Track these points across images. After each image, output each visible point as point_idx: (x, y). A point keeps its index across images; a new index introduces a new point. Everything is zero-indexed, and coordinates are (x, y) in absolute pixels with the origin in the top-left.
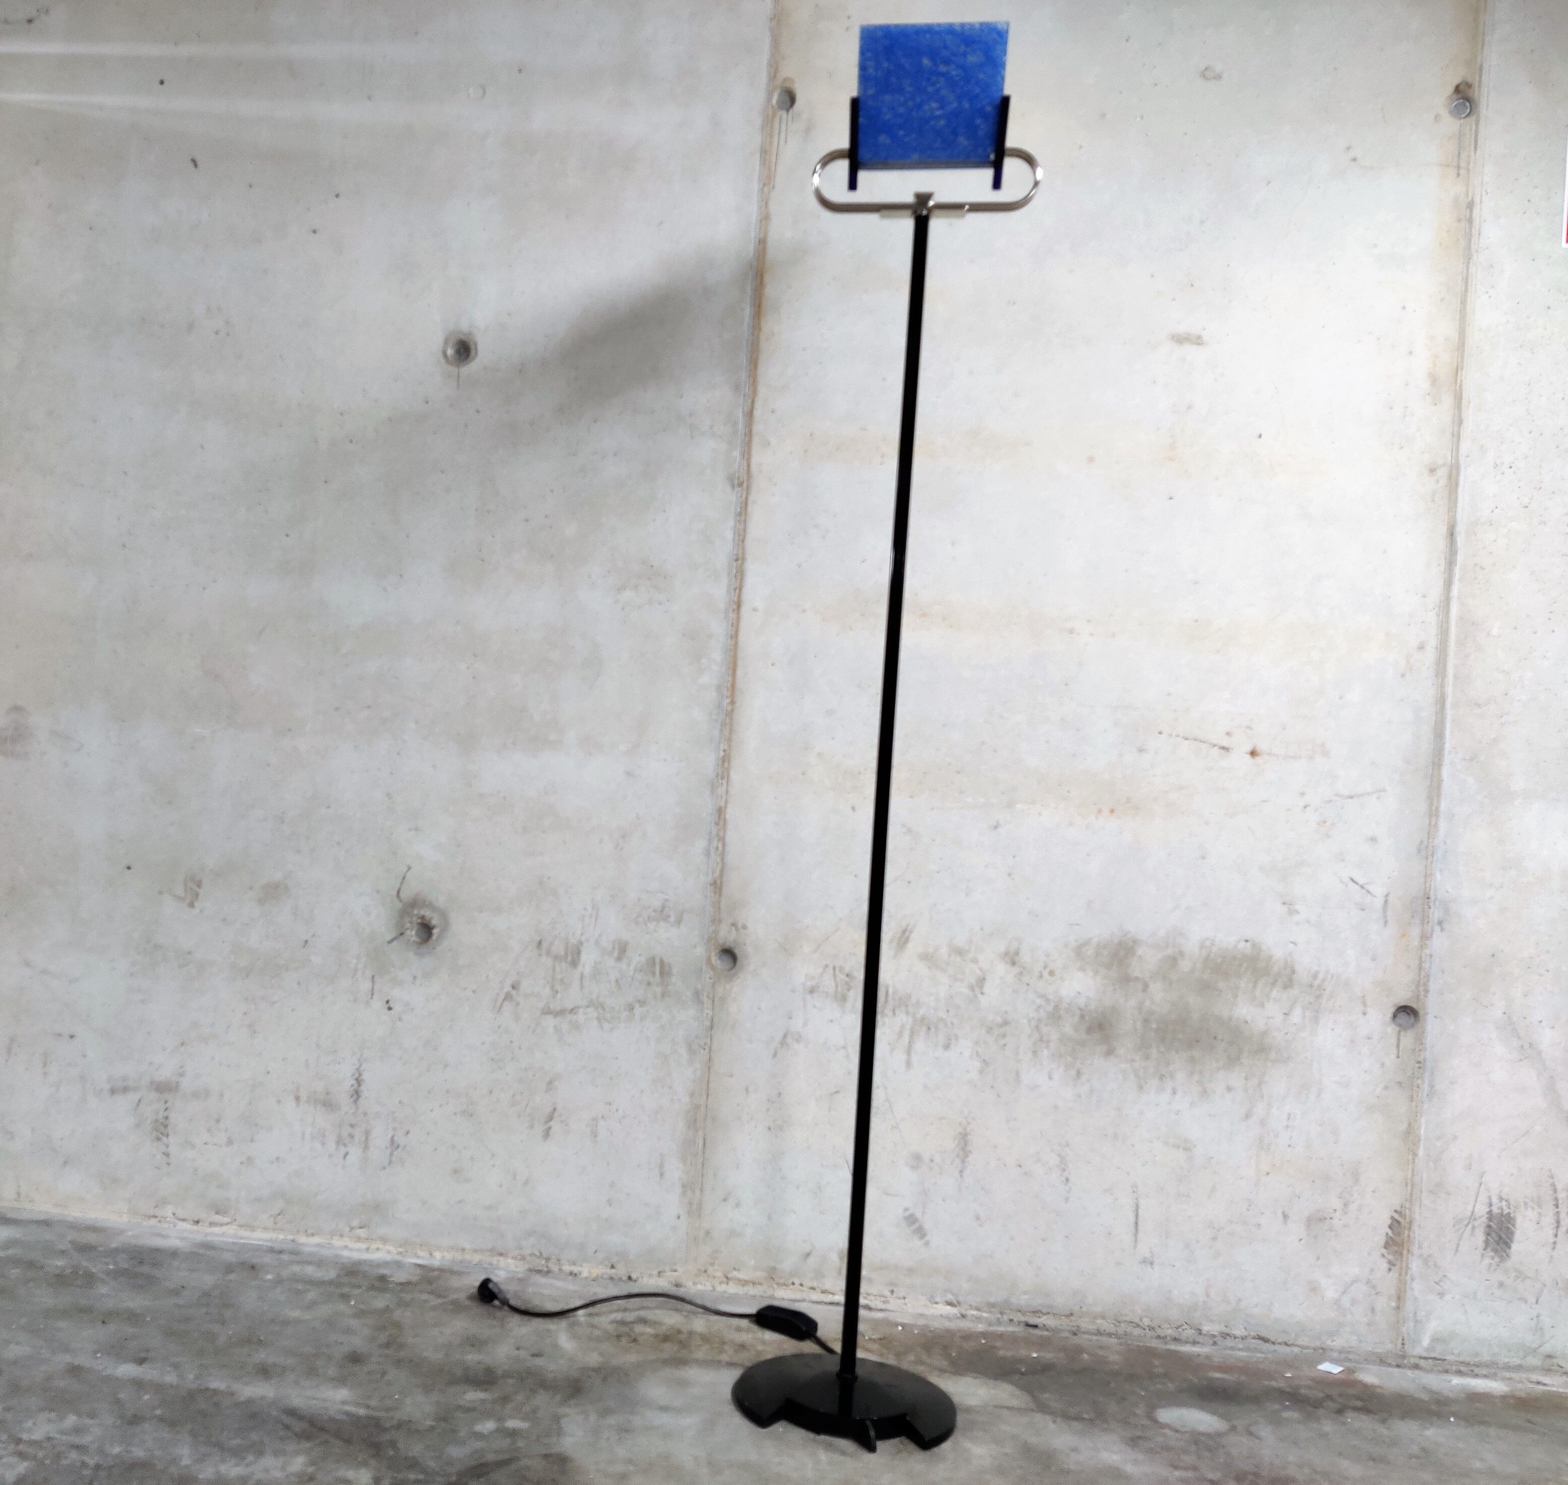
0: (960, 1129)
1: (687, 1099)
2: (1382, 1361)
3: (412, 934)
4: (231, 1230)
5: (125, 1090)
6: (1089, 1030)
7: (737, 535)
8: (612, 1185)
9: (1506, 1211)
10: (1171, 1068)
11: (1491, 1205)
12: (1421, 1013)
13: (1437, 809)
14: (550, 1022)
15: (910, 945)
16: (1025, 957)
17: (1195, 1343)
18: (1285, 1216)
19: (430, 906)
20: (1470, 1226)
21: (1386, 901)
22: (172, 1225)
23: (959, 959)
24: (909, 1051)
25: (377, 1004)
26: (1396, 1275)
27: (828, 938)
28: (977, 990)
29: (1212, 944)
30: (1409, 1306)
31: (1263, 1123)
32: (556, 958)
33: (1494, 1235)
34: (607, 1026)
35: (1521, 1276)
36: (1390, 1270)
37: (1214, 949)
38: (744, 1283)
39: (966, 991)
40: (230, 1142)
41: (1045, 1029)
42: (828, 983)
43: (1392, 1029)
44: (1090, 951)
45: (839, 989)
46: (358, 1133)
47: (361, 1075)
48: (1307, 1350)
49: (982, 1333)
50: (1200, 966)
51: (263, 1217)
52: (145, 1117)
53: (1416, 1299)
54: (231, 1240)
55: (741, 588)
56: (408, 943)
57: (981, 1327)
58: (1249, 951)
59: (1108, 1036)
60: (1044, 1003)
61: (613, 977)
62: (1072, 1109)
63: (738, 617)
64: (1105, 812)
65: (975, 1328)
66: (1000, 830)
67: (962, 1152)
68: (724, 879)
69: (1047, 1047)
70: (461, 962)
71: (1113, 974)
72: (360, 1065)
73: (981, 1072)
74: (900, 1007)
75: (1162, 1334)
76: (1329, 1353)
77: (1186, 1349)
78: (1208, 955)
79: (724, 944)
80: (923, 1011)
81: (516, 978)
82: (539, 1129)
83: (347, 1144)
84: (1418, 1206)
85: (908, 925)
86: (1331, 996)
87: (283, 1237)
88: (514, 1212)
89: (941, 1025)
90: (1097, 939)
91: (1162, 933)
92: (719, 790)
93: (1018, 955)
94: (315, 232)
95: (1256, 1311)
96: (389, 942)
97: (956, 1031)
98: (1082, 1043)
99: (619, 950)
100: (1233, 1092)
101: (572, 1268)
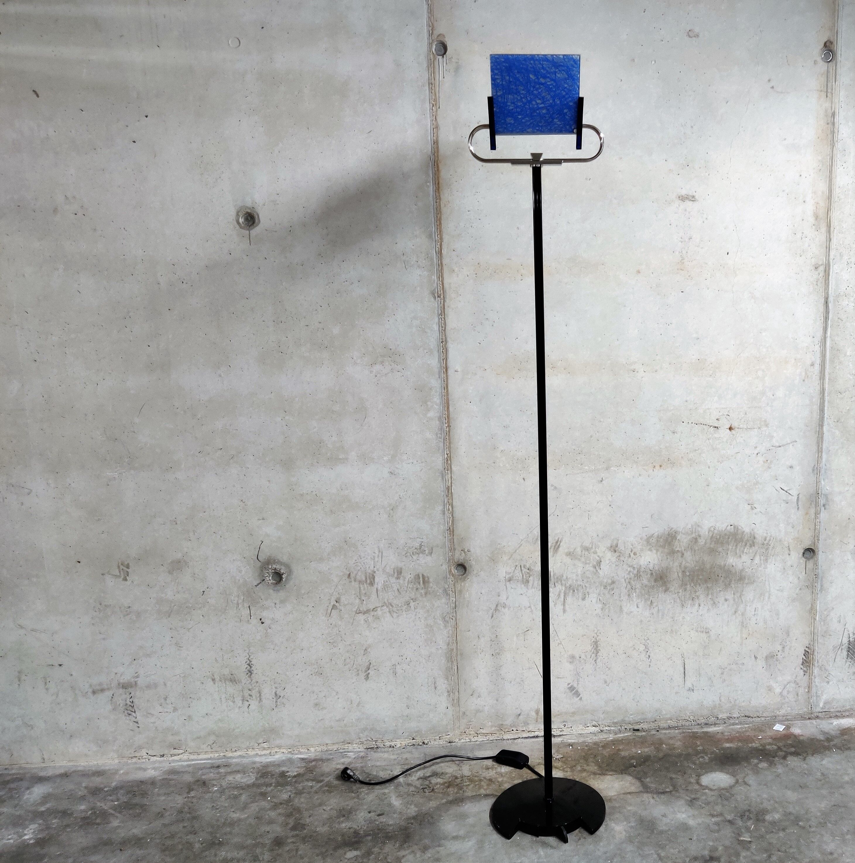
0: (593, 640)
1: (446, 647)
2: (802, 718)
3: (270, 579)
4: (185, 757)
5: (102, 690)
6: (655, 581)
7: (440, 327)
8: (408, 698)
10: (697, 594)
11: (849, 638)
12: (816, 551)
13: (821, 448)
14: (361, 617)
15: (560, 549)
16: (621, 547)
17: (715, 724)
18: (756, 658)
19: (279, 562)
20: (840, 649)
21: (798, 498)
22: (147, 760)
23: (586, 553)
24: (564, 605)
25: (255, 621)
26: (808, 677)
27: (516, 551)
28: (597, 568)
29: (714, 529)
30: (814, 690)
31: (743, 614)
32: (360, 582)
33: (851, 651)
34: (395, 615)
36: (804, 674)
37: (716, 531)
38: (486, 735)
39: (592, 569)
40: (175, 710)
41: (633, 583)
42: (518, 574)
43: (803, 560)
44: (654, 540)
45: (524, 577)
46: (254, 693)
47: (250, 661)
48: (768, 718)
49: (612, 741)
50: (708, 541)
51: (204, 746)
52: (118, 704)
53: (816, 686)
54: (186, 763)
55: (446, 359)
56: (268, 585)
57: (611, 737)
58: (732, 530)
59: (665, 582)
60: (632, 570)
61: (395, 588)
62: (649, 621)
63: (447, 376)
64: (658, 467)
65: (608, 738)
66: (603, 482)
67: (595, 651)
68: (454, 526)
69: (636, 592)
70: (303, 592)
71: (666, 550)
72: (250, 656)
73: (602, 609)
74: (557, 582)
75: (700, 723)
76: (778, 717)
77: (711, 729)
78: (713, 535)
79: (458, 562)
80: (570, 582)
81: (338, 596)
82: (363, 675)
83: (249, 700)
84: (816, 643)
85: (559, 538)
86: (773, 548)
87: (218, 755)
88: (354, 720)
89: (580, 588)
90: (657, 534)
91: (689, 526)
92: (447, 477)
93: (617, 547)
94: (134, 142)
95: (743, 704)
96: (256, 586)
97: (588, 590)
98: (652, 587)
99: (397, 572)
100: (728, 601)
101: (390, 743)
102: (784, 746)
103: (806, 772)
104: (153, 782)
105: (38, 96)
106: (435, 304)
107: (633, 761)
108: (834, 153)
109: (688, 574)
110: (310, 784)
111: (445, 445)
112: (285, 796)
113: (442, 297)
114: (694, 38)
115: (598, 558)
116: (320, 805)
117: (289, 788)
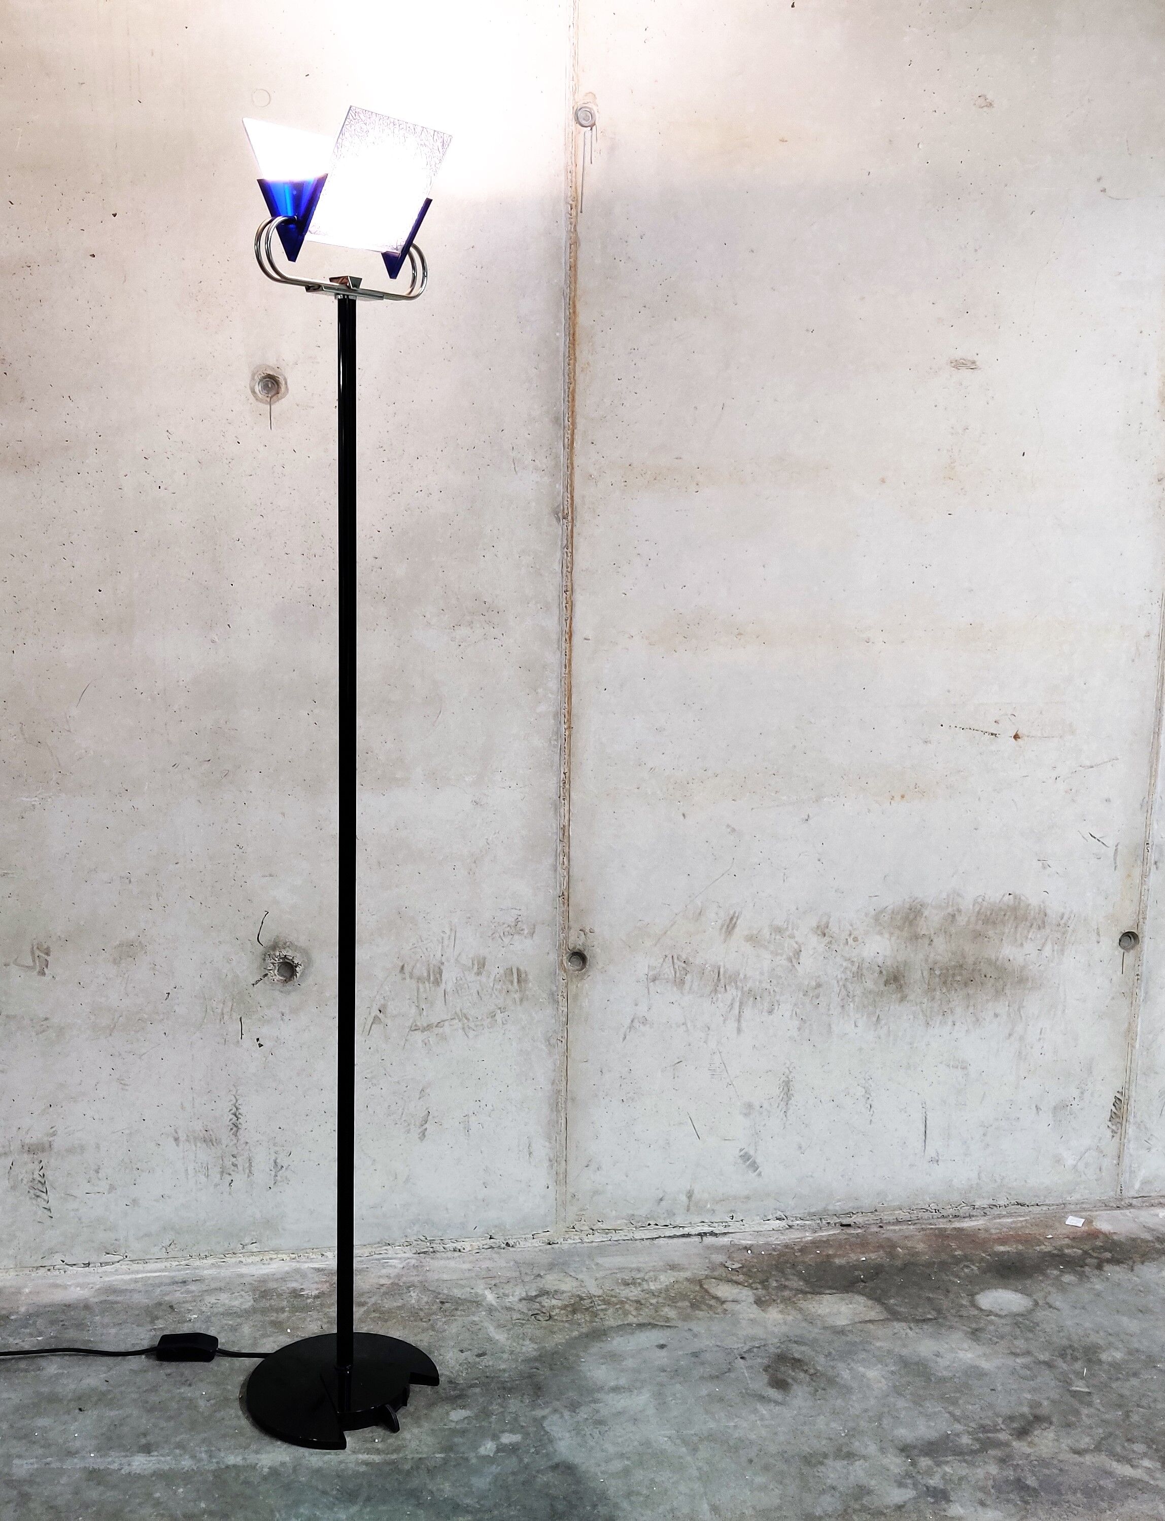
0: (784, 1078)
1: (550, 1087)
2: (1106, 1206)
3: (275, 974)
4: (126, 1266)
6: (886, 983)
7: (565, 566)
8: (486, 1170)
10: (951, 1005)
12: (1140, 936)
13: (1156, 771)
14: (418, 1037)
15: (737, 930)
16: (834, 928)
17: (970, 1216)
18: (1039, 1109)
19: (291, 945)
21: (1117, 849)
22: (62, 1271)
23: (778, 937)
24: (740, 1020)
25: (248, 1042)
26: (1118, 1140)
27: (666, 932)
28: (794, 961)
29: (984, 900)
30: (1126, 1161)
31: (1021, 1038)
32: (419, 979)
34: (471, 1034)
36: (1113, 1136)
37: (986, 904)
38: (608, 1232)
39: (785, 963)
40: (112, 1188)
41: (851, 987)
42: (668, 971)
43: (1119, 952)
44: (886, 918)
45: (678, 975)
46: (240, 1161)
47: (237, 1109)
48: (1054, 1207)
49: (811, 1242)
50: (973, 919)
51: (155, 1250)
52: (20, 1179)
53: (1131, 1155)
54: (126, 1277)
55: (571, 619)
56: (272, 983)
57: (807, 1236)
58: (1011, 902)
59: (901, 986)
60: (850, 965)
61: (474, 991)
62: (874, 1049)
63: (571, 647)
64: (897, 798)
65: (802, 1238)
66: (810, 821)
67: (785, 1096)
68: (571, 890)
69: (853, 1001)
70: (328, 995)
71: (905, 934)
72: (237, 1101)
73: (799, 1029)
74: (730, 984)
75: (945, 1214)
76: (1073, 1206)
77: (966, 1224)
78: (981, 909)
79: (574, 948)
80: (749, 984)
81: (382, 1002)
82: (415, 1132)
83: (232, 1173)
84: (1134, 1086)
85: (735, 912)
86: (1074, 930)
87: (178, 1263)
88: (398, 1206)
89: (765, 994)
90: (892, 906)
91: (944, 895)
92: (562, 810)
93: (827, 927)
94: (93, 256)
95: (1014, 1185)
96: (253, 984)
97: (778, 997)
98: (881, 994)
99: (478, 965)
100: (999, 1018)
101: (455, 1245)
102: (1093, 1250)
106: (558, 530)
107: (857, 1273)
109: (938, 972)
111: (562, 758)
113: (570, 518)
114: (985, 109)
115: (796, 946)
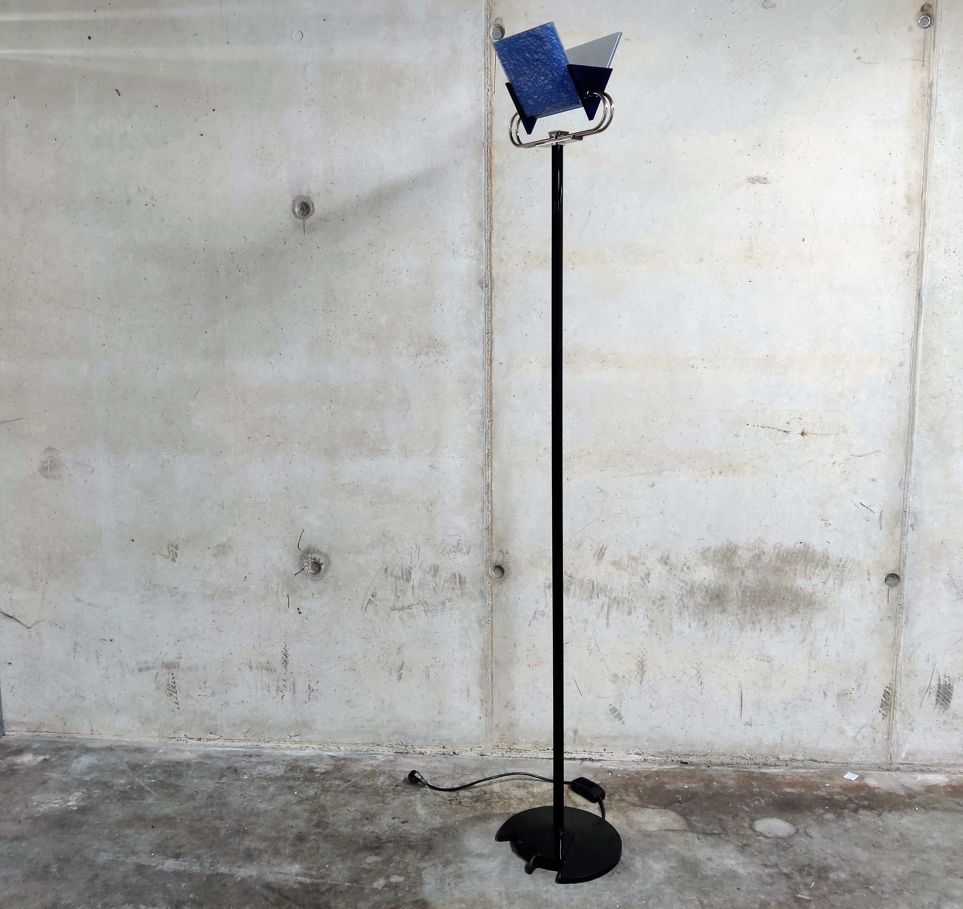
0: (639, 659)
1: (481, 653)
2: (879, 768)
3: (309, 569)
4: (220, 742)
5: (148, 669)
6: (711, 599)
7: (486, 317)
8: (440, 703)
9: (948, 683)
10: (759, 617)
11: (940, 680)
12: (901, 577)
13: (911, 460)
14: (396, 614)
15: (605, 557)
16: (673, 559)
17: (775, 765)
18: (825, 694)
19: (319, 552)
20: (928, 692)
21: (881, 515)
22: (185, 742)
23: (634, 563)
24: (608, 617)
25: (292, 610)
26: (888, 722)
28: (645, 580)
29: (781, 546)
30: (894, 737)
31: (812, 644)
32: (397, 578)
33: (941, 696)
34: (430, 615)
35: (955, 716)
36: (884, 718)
37: (783, 549)
39: (639, 581)
40: (213, 694)
41: (686, 601)
43: (885, 587)
44: (710, 554)
46: (289, 684)
47: (286, 651)
48: (838, 765)
49: (656, 772)
50: (773, 559)
51: (238, 734)
52: (161, 683)
53: (898, 733)
54: (221, 749)
55: (491, 351)
56: (307, 574)
57: (656, 768)
58: (802, 548)
59: (722, 602)
60: (685, 585)
61: (431, 587)
62: (703, 644)
63: (491, 368)
64: (717, 473)
65: (652, 768)
66: (654, 487)
67: (640, 671)
68: (493, 526)
69: (688, 610)
70: (340, 584)
71: (724, 567)
72: (286, 646)
73: (650, 626)
74: (601, 593)
75: (757, 762)
76: (850, 765)
77: (770, 771)
78: (779, 552)
79: (496, 563)
80: (615, 594)
81: (374, 590)
82: (395, 675)
83: (283, 691)
84: (899, 684)
85: (603, 546)
86: (850, 571)
87: (251, 744)
88: (385, 722)
89: (626, 601)
90: (714, 547)
91: (752, 541)
92: (487, 473)
93: (668, 559)
94: (202, 135)
95: (809, 746)
96: (295, 574)
97: (634, 604)
98: (708, 607)
99: (434, 570)
100: (794, 628)
101: (421, 750)
102: (856, 798)
103: (881, 830)
104: (188, 765)
105: (120, 95)
106: (482, 294)
107: (678, 796)
108: (931, 129)
109: (748, 594)
110: (337, 782)
111: (487, 440)
112: (311, 792)
113: (489, 286)
114: (770, 9)
115: (647, 570)
116: (345, 805)
117: (316, 784)
